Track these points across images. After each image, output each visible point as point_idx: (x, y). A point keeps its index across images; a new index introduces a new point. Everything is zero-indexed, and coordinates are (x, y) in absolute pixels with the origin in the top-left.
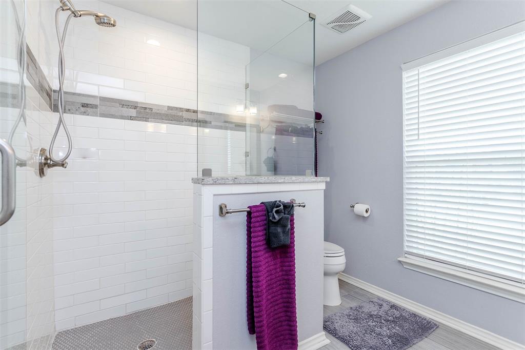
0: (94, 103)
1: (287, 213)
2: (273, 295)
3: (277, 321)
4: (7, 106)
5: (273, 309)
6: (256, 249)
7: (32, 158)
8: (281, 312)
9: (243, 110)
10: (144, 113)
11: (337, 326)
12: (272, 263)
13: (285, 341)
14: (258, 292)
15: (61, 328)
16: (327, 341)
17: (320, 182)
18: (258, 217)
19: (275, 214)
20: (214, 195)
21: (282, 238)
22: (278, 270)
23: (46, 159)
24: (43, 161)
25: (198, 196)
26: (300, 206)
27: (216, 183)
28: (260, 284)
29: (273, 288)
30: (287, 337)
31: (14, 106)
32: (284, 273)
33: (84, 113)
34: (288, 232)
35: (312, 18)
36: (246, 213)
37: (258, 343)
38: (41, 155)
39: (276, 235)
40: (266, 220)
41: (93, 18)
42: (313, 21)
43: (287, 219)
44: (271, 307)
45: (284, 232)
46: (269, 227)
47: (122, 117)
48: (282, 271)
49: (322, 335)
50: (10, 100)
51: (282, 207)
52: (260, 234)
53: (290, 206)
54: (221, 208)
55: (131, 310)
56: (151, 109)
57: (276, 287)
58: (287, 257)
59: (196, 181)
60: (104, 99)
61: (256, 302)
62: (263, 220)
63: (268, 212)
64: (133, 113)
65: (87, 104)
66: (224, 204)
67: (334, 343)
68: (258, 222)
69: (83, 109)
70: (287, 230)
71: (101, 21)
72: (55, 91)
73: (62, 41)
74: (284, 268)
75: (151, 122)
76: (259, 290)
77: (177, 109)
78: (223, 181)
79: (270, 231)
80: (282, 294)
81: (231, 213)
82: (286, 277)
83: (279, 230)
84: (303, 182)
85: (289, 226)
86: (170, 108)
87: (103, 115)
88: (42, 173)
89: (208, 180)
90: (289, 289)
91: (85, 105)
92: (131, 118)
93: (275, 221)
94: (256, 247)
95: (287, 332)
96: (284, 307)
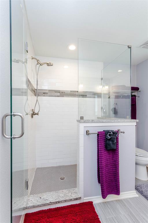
0: (47, 92)
1: (114, 135)
2: (108, 169)
3: (110, 180)
4: (23, 96)
5: (108, 175)
6: (101, 149)
7: (30, 112)
8: (112, 177)
9: (102, 88)
10: (62, 94)
11: (143, 190)
12: (108, 156)
13: (114, 190)
14: (101, 167)
15: (37, 167)
16: (137, 196)
17: (133, 122)
18: (101, 136)
19: (108, 136)
20: (84, 127)
21: (112, 146)
22: (111, 159)
23: (33, 112)
24: (33, 113)
25: (78, 127)
26: (122, 133)
27: (85, 122)
28: (102, 164)
29: (108, 166)
30: (115, 188)
31: (25, 95)
32: (114, 161)
33: (44, 96)
34: (115, 143)
35: (130, 47)
36: (97, 134)
37: (101, 187)
38: (32, 111)
39: (109, 145)
40: (105, 138)
41: (46, 65)
42: (130, 49)
43: (114, 138)
44: (108, 174)
45: (113, 144)
46: (106, 141)
47: (55, 96)
48: (113, 160)
49: (135, 192)
50: (24, 94)
51: (112, 133)
52: (103, 143)
53: (115, 133)
54: (87, 132)
55: (58, 165)
56: (65, 92)
57: (110, 166)
58: (115, 154)
59: (78, 121)
60: (49, 90)
61: (101, 171)
62: (104, 138)
63: (106, 135)
64: (59, 94)
65: (45, 93)
66: (88, 130)
67: (141, 197)
68: (101, 138)
69: (43, 95)
70: (114, 143)
71: (48, 65)
72: (36, 89)
73: (37, 75)
74: (114, 159)
75: (65, 97)
76: (102, 166)
77: (74, 91)
78: (88, 121)
79: (107, 142)
80: (113, 169)
81: (90, 134)
82: (115, 163)
83: (111, 142)
84: (124, 122)
85: (116, 141)
86: (71, 91)
87: (49, 96)
88: (32, 117)
89: (82, 121)
90: (116, 168)
91: (44, 93)
92: (58, 96)
93: (109, 139)
94: (100, 148)
95: (115, 186)
96: (114, 175)
